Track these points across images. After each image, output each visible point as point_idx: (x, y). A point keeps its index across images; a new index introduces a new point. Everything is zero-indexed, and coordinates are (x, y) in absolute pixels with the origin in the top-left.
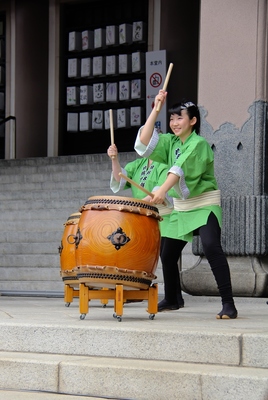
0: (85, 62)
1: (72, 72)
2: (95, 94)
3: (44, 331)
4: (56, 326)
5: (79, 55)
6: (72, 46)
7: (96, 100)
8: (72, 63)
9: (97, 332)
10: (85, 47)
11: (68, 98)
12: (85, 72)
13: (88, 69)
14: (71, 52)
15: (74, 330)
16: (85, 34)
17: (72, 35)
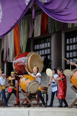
0: (71, 46)
1: (68, 49)
2: (74, 54)
3: (45, 112)
4: (48, 110)
5: (69, 45)
6: (68, 43)
7: (74, 56)
8: (68, 47)
9: (58, 111)
10: (71, 43)
11: (67, 56)
12: (71, 49)
13: (72, 48)
14: (67, 44)
15: (52, 111)
16: (71, 39)
17: (68, 40)
